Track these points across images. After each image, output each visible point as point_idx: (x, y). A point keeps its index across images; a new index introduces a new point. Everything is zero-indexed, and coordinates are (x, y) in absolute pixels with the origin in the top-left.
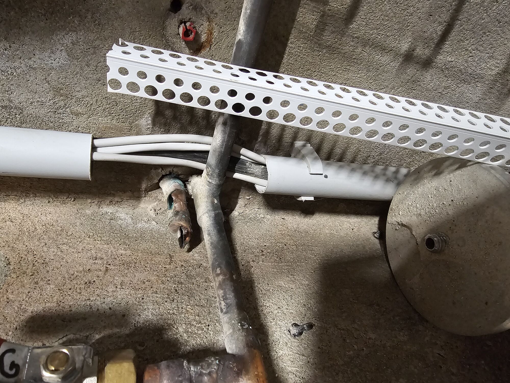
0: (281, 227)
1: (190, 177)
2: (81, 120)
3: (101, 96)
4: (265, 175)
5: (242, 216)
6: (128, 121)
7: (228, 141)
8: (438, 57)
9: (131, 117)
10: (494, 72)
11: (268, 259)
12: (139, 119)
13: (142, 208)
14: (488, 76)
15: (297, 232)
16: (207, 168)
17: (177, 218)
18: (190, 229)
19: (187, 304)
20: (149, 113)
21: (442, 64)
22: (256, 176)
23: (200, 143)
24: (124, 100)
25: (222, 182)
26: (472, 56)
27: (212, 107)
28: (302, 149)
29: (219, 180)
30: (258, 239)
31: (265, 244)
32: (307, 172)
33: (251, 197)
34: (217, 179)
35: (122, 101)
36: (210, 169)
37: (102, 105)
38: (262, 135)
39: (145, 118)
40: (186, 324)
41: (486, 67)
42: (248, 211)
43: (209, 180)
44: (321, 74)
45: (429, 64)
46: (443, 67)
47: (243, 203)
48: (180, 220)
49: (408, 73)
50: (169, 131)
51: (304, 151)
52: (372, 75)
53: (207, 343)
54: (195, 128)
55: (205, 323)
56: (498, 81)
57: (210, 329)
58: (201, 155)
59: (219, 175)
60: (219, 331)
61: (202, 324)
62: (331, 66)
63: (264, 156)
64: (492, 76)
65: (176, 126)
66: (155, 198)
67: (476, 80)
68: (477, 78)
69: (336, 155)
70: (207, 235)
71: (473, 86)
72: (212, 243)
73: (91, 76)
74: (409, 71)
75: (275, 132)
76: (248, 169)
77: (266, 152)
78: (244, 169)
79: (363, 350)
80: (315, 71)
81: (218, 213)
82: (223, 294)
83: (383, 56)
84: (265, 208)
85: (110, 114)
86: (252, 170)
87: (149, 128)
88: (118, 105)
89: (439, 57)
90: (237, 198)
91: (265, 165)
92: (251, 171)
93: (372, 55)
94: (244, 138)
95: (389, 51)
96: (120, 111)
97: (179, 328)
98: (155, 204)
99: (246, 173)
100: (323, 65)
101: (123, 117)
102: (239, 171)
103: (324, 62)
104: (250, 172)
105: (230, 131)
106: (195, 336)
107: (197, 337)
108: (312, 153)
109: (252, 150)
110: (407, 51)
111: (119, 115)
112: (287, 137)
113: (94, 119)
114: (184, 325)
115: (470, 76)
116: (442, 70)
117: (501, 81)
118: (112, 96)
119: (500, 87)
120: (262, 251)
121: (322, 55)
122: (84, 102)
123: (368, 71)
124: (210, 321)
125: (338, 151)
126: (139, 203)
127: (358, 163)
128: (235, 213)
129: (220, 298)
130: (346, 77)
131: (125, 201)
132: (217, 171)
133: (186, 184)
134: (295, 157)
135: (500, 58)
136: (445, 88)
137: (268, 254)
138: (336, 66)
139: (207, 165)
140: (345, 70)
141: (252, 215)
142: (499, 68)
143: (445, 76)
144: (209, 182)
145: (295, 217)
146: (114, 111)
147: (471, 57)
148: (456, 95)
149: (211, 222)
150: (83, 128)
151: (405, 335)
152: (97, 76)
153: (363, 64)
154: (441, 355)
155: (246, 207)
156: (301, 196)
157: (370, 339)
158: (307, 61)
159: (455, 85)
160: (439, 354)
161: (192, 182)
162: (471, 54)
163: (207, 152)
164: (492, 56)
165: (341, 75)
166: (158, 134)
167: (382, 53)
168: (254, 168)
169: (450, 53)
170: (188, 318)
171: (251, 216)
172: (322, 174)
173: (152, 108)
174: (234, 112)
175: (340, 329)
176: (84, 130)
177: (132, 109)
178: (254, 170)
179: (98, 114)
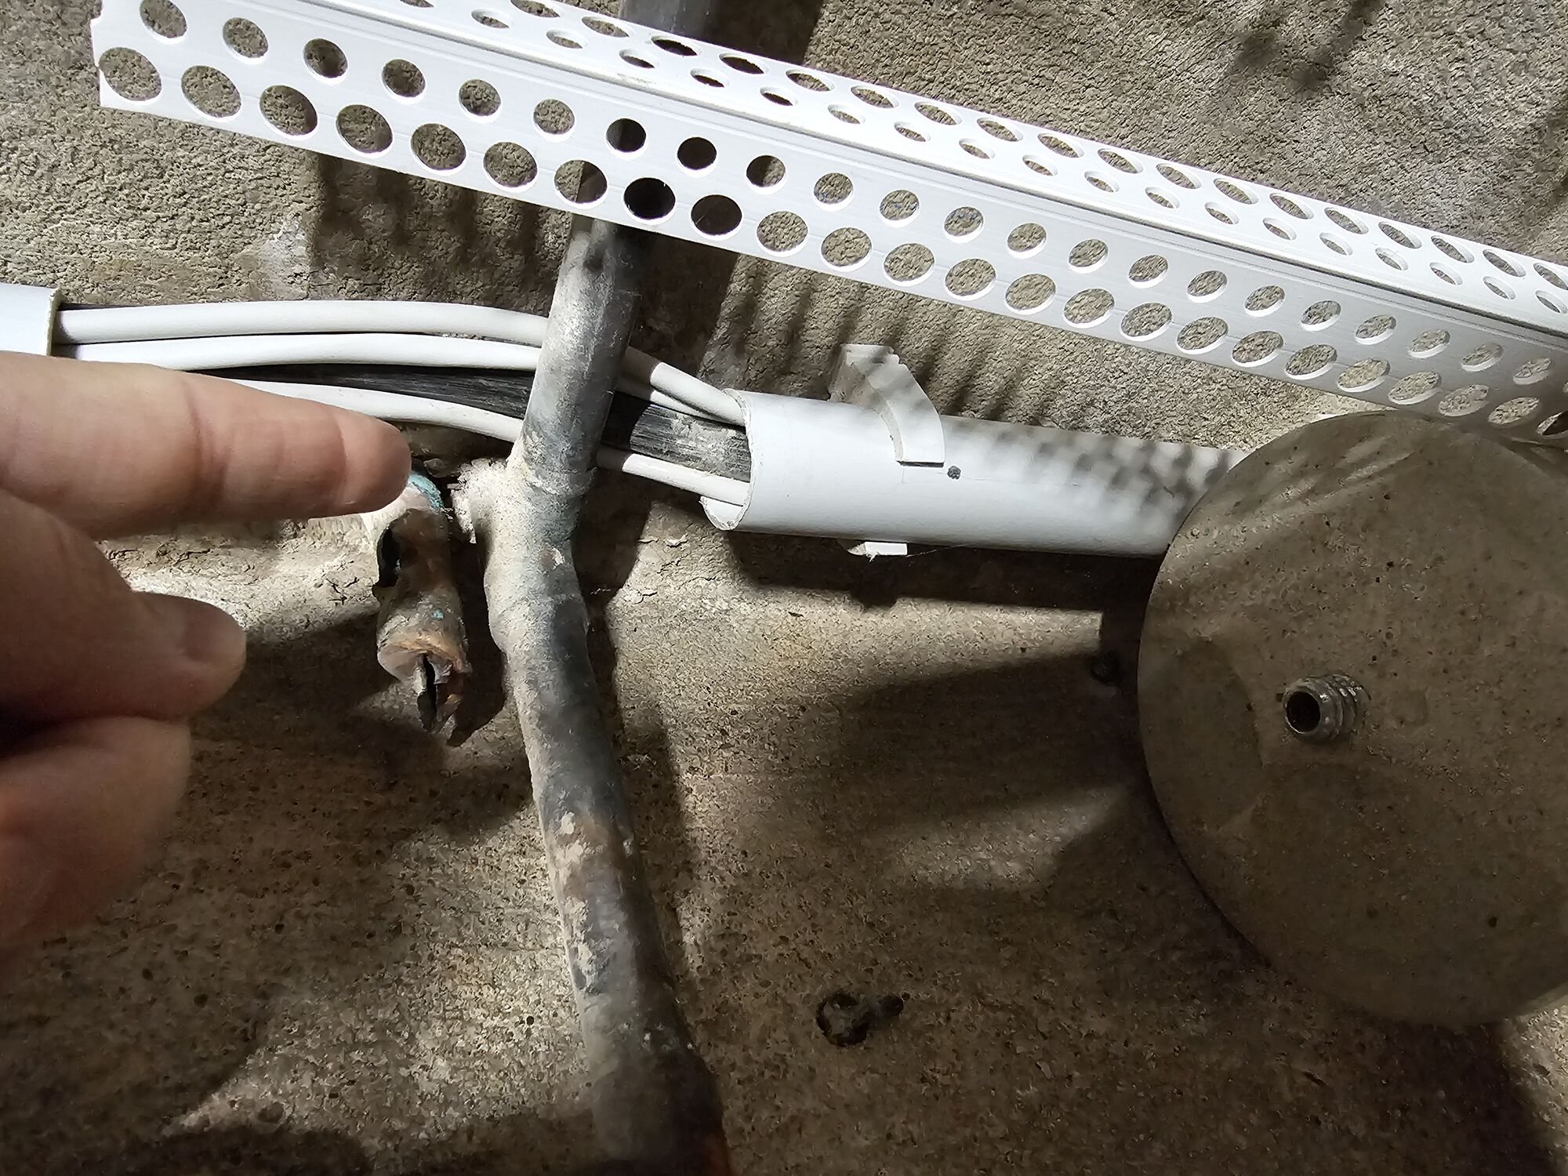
0: (788, 643)
1: (465, 468)
2: (17, 232)
3: (90, 132)
4: (739, 465)
5: (653, 606)
6: (213, 243)
7: (606, 334)
8: (1353, 52)
9: (223, 227)
10: (1522, 123)
11: (744, 760)
12: (256, 237)
13: (287, 578)
14: (1500, 135)
15: (842, 661)
16: (526, 434)
17: (414, 621)
18: (464, 663)
19: (451, 939)
20: (298, 215)
21: (1364, 82)
22: (707, 467)
23: (502, 341)
24: (192, 155)
25: (581, 489)
26: (1463, 59)
27: (541, 192)
28: (870, 372)
29: (572, 482)
30: (708, 688)
31: (734, 707)
32: (890, 455)
33: (683, 539)
34: (564, 477)
35: (183, 160)
36: (537, 439)
37: (97, 171)
38: (731, 318)
39: (281, 233)
40: (444, 1020)
41: (1499, 103)
42: (672, 589)
43: (532, 479)
44: (953, 91)
45: (1323, 77)
46: (1366, 94)
47: (655, 560)
48: (424, 630)
49: (1250, 108)
50: (379, 290)
51: (877, 382)
52: (1129, 107)
53: (523, 1091)
54: (480, 284)
55: (518, 1011)
56: (1528, 154)
57: (535, 1034)
58: (503, 384)
59: (572, 464)
60: (567, 1038)
61: (506, 1015)
62: (988, 64)
63: (738, 393)
64: (1514, 135)
65: (404, 269)
66: (334, 541)
67: (1462, 146)
68: (1467, 141)
69: (982, 398)
70: (524, 687)
71: (1450, 167)
72: (543, 718)
73: (41, 44)
74: (1252, 99)
75: (776, 304)
76: (679, 442)
77: (744, 379)
78: (665, 440)
79: (1070, 1077)
80: (931, 81)
81: (568, 602)
82: (585, 918)
83: (1173, 35)
84: (733, 578)
85: (137, 211)
86: (692, 444)
87: (300, 275)
88: (166, 176)
89: (1358, 55)
90: (636, 542)
91: (741, 429)
92: (691, 448)
93: (1136, 31)
94: (663, 323)
95: (1195, 20)
96: (178, 200)
97: (417, 1035)
98: (336, 562)
99: (671, 455)
100: (962, 57)
101: (189, 225)
102: (647, 448)
103: (966, 48)
104: (685, 451)
105: (614, 295)
106: (477, 1063)
107: (486, 1067)
108: (908, 387)
109: (692, 370)
110: (1256, 24)
111: (172, 218)
112: (820, 329)
113: (69, 230)
114: (439, 1023)
115: (1447, 131)
116: (1362, 105)
117: (1536, 155)
118: (139, 138)
119: (1529, 175)
120: (724, 733)
121: (961, 18)
122: (22, 155)
123: (1118, 91)
124: (538, 1002)
125: (991, 381)
126: (275, 558)
127: (1051, 427)
128: (628, 596)
129: (572, 932)
130: (1037, 109)
131: (216, 550)
132: (564, 446)
133: (450, 490)
134: (844, 399)
135: (1548, 69)
136: (1364, 170)
137: (745, 741)
138: (1006, 64)
139: (526, 424)
140: (1036, 81)
141: (688, 601)
142: (1539, 109)
143: (1367, 126)
144: (532, 486)
145: (833, 609)
146: (151, 198)
147: (1458, 60)
148: (1394, 198)
149: (541, 637)
150: (25, 266)
151: (1202, 1015)
152: (70, 44)
153: (1100, 64)
154: (1318, 1077)
155: (665, 576)
156: (863, 542)
157: (1090, 1035)
158: (903, 40)
159: (1394, 163)
160: (1309, 1076)
161: (470, 486)
162: (1460, 51)
163: (527, 375)
164: (1525, 61)
165: (1021, 100)
166: (336, 297)
167: (1169, 25)
168: (701, 439)
169: (1393, 44)
170: (455, 997)
171: (683, 606)
172: (941, 465)
173: (307, 193)
174: (630, 214)
175: (991, 1006)
176: (32, 272)
177: (226, 196)
178: (699, 446)
179: (86, 210)
